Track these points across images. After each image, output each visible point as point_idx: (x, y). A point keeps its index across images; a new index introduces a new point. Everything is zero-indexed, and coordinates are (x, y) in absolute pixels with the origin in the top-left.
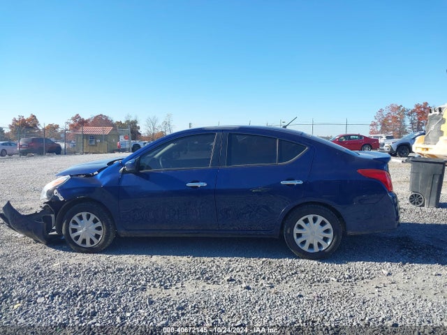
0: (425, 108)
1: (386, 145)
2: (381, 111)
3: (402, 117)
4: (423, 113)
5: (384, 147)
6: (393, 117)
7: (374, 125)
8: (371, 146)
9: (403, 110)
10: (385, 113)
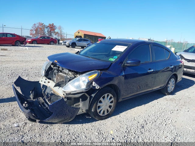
0: (53, 26)
1: (67, 43)
2: (35, 24)
3: (44, 28)
4: (52, 27)
5: (66, 44)
6: (40, 28)
7: (31, 30)
8: (53, 42)
9: (44, 26)
10: (37, 26)
